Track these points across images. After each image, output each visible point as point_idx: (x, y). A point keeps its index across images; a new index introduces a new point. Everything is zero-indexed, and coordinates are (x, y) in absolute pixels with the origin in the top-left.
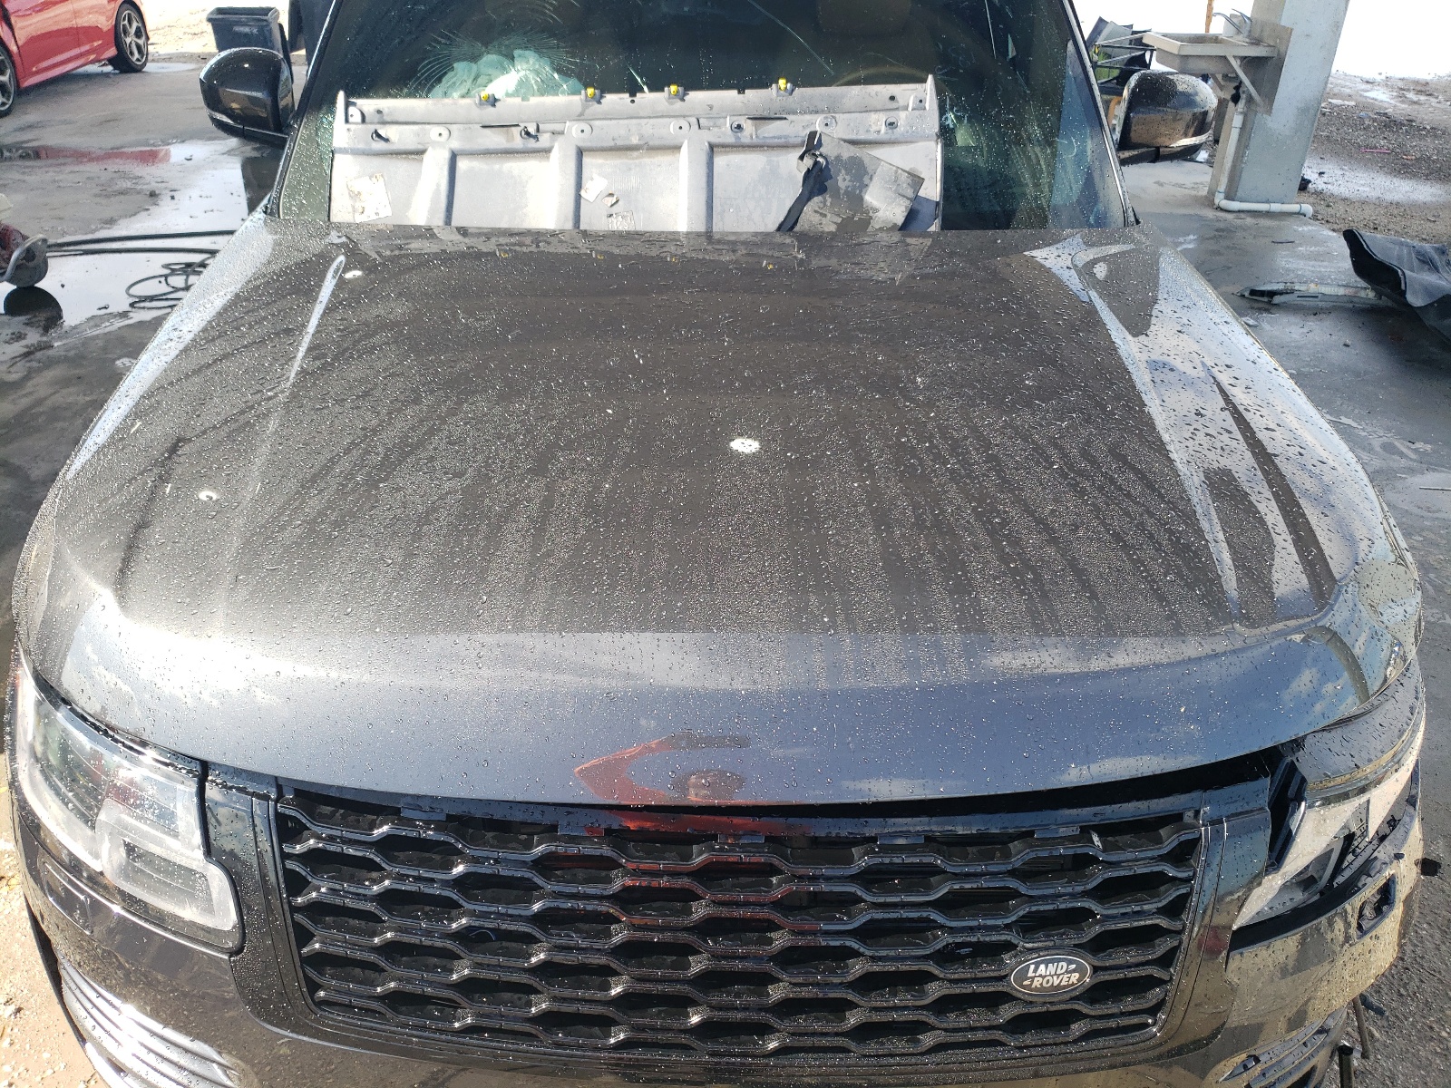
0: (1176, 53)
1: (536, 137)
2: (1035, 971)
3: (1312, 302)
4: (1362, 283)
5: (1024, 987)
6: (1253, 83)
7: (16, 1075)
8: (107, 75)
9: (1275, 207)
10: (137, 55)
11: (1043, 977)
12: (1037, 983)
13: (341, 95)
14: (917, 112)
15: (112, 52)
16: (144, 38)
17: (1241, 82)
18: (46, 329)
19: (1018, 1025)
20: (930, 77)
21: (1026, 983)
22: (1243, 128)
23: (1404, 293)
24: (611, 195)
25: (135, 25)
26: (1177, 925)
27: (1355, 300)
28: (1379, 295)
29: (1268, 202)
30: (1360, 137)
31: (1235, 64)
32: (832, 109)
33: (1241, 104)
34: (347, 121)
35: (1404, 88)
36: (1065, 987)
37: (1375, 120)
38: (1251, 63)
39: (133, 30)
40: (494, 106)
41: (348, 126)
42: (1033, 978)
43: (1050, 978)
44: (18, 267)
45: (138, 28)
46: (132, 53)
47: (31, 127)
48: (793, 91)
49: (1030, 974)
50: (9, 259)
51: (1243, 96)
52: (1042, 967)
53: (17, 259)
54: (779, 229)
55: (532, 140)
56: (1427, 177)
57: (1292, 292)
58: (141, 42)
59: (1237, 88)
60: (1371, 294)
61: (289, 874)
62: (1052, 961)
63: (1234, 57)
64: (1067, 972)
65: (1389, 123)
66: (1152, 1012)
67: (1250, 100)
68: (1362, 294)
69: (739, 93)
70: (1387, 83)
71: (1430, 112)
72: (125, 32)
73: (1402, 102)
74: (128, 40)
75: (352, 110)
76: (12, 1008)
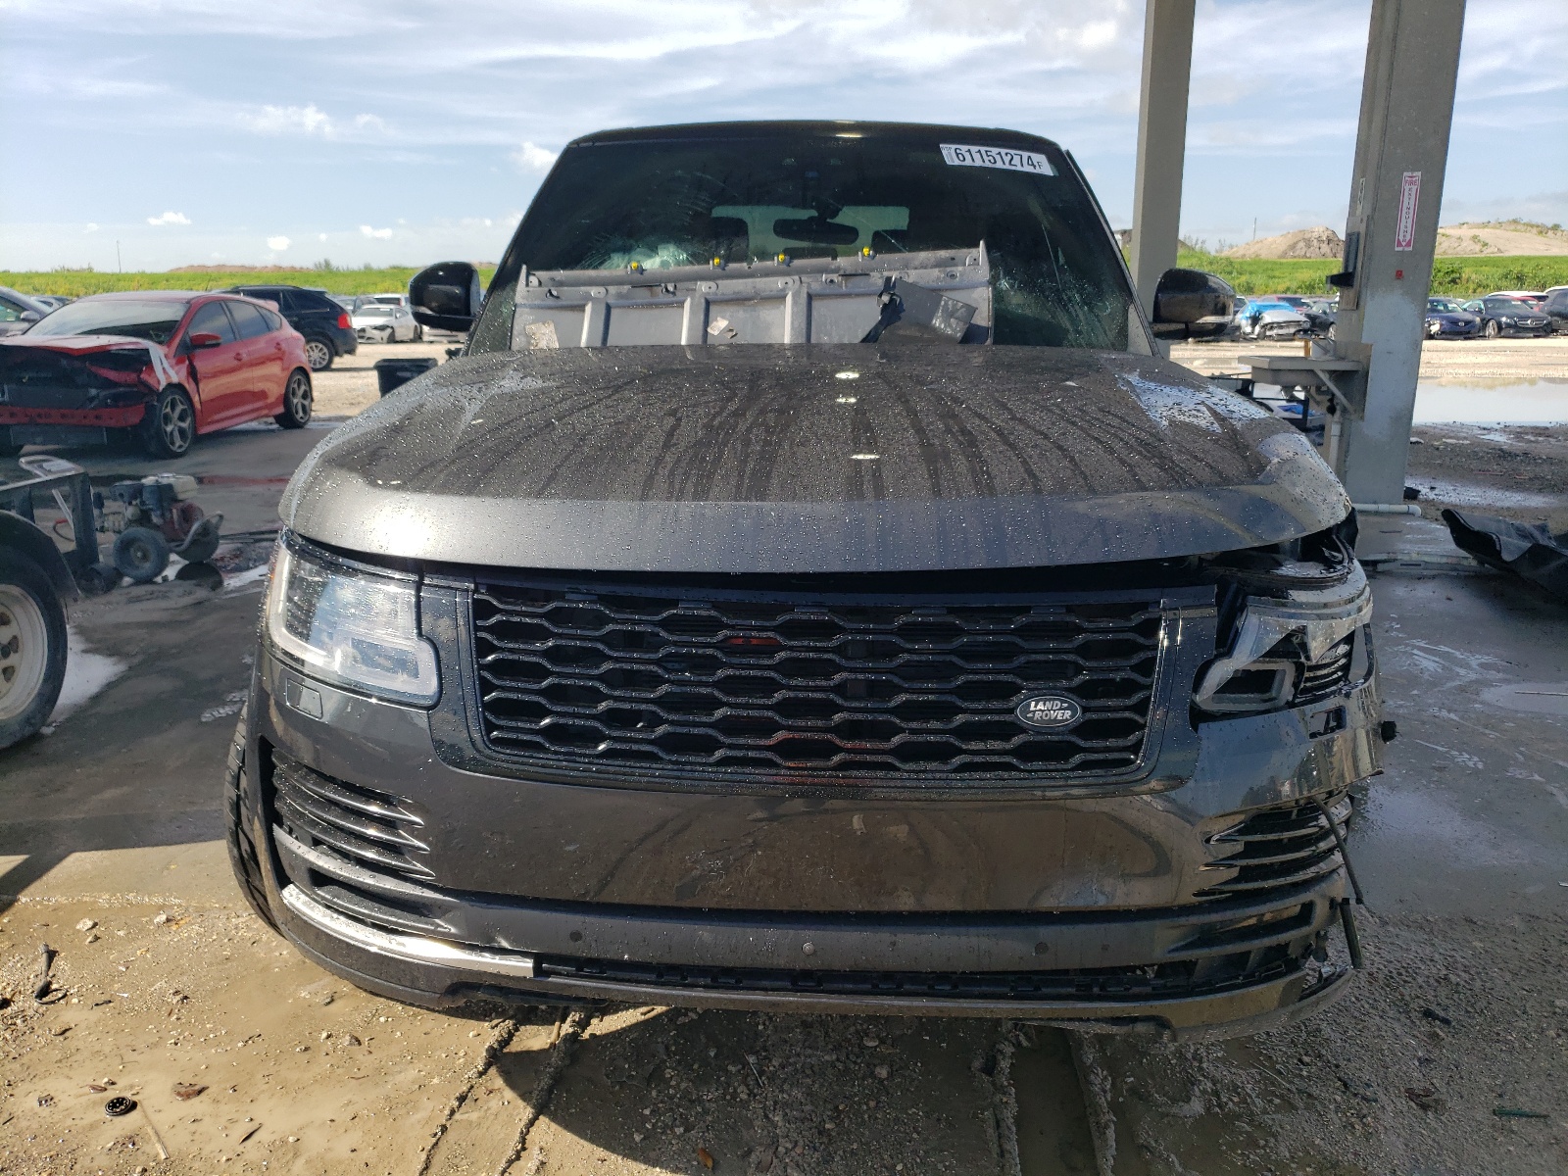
0: (1266, 367)
1: (674, 293)
2: (1035, 707)
3: (1415, 571)
4: (1463, 553)
5: (1027, 718)
6: (1345, 395)
7: (181, 1038)
8: (273, 431)
9: (1383, 507)
10: (301, 414)
11: (1043, 711)
12: (1038, 715)
13: (524, 267)
14: (972, 267)
15: (280, 410)
16: (309, 400)
17: (1333, 395)
18: (214, 589)
19: (1026, 752)
20: (981, 242)
21: (1030, 715)
22: (1341, 435)
23: (1499, 552)
24: (731, 330)
25: (303, 388)
26: (1148, 681)
27: (1459, 567)
28: (1481, 563)
29: (1375, 503)
30: (1474, 465)
31: (1324, 377)
32: (906, 266)
33: (1338, 413)
34: (527, 285)
35: (1520, 433)
36: (1061, 721)
37: (1488, 453)
38: (1340, 377)
39: (300, 392)
40: (642, 274)
41: (528, 289)
42: (1034, 712)
43: (1047, 712)
44: (194, 542)
45: (305, 391)
46: (297, 412)
47: (204, 464)
48: (874, 257)
49: (1032, 708)
50: (189, 531)
51: (1338, 407)
52: (1041, 703)
53: (196, 533)
54: (864, 340)
55: (671, 295)
56: (1540, 491)
57: (1395, 560)
58: (306, 403)
59: (1331, 400)
60: (1474, 563)
61: (479, 640)
62: (1050, 700)
63: (1323, 371)
64: (1060, 709)
65: (1503, 454)
66: (1135, 748)
67: (1344, 410)
68: (1465, 563)
69: (833, 259)
70: (1506, 429)
71: (1544, 448)
72: (294, 394)
73: (1521, 442)
74: (295, 401)
75: (532, 278)
76: (178, 998)
